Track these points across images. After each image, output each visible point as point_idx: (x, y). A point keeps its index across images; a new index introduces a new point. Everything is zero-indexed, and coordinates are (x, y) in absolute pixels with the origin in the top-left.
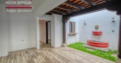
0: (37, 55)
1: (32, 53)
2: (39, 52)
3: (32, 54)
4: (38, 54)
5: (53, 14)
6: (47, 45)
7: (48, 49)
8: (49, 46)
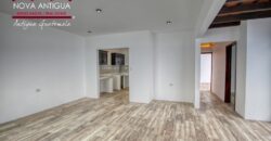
0: (187, 118)
1: (180, 111)
2: (195, 114)
3: (179, 113)
4: (189, 116)
5: (242, 22)
6: (226, 105)
7: (221, 114)
8: (230, 108)
